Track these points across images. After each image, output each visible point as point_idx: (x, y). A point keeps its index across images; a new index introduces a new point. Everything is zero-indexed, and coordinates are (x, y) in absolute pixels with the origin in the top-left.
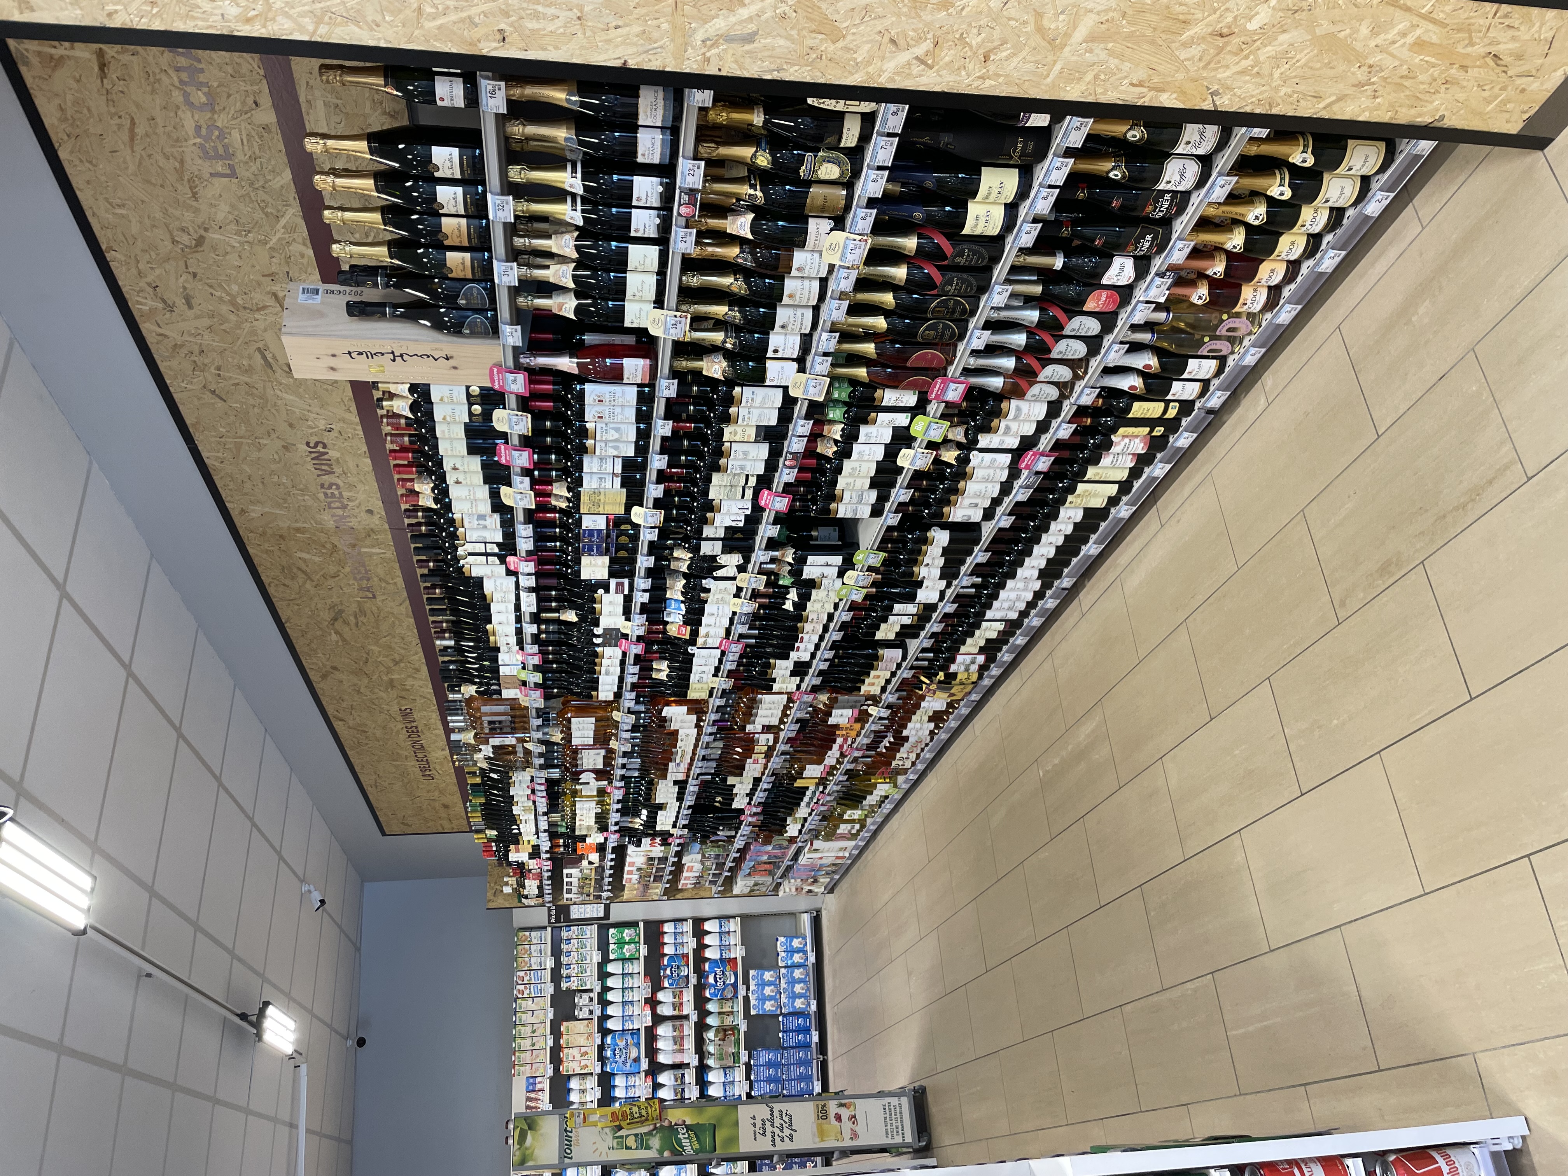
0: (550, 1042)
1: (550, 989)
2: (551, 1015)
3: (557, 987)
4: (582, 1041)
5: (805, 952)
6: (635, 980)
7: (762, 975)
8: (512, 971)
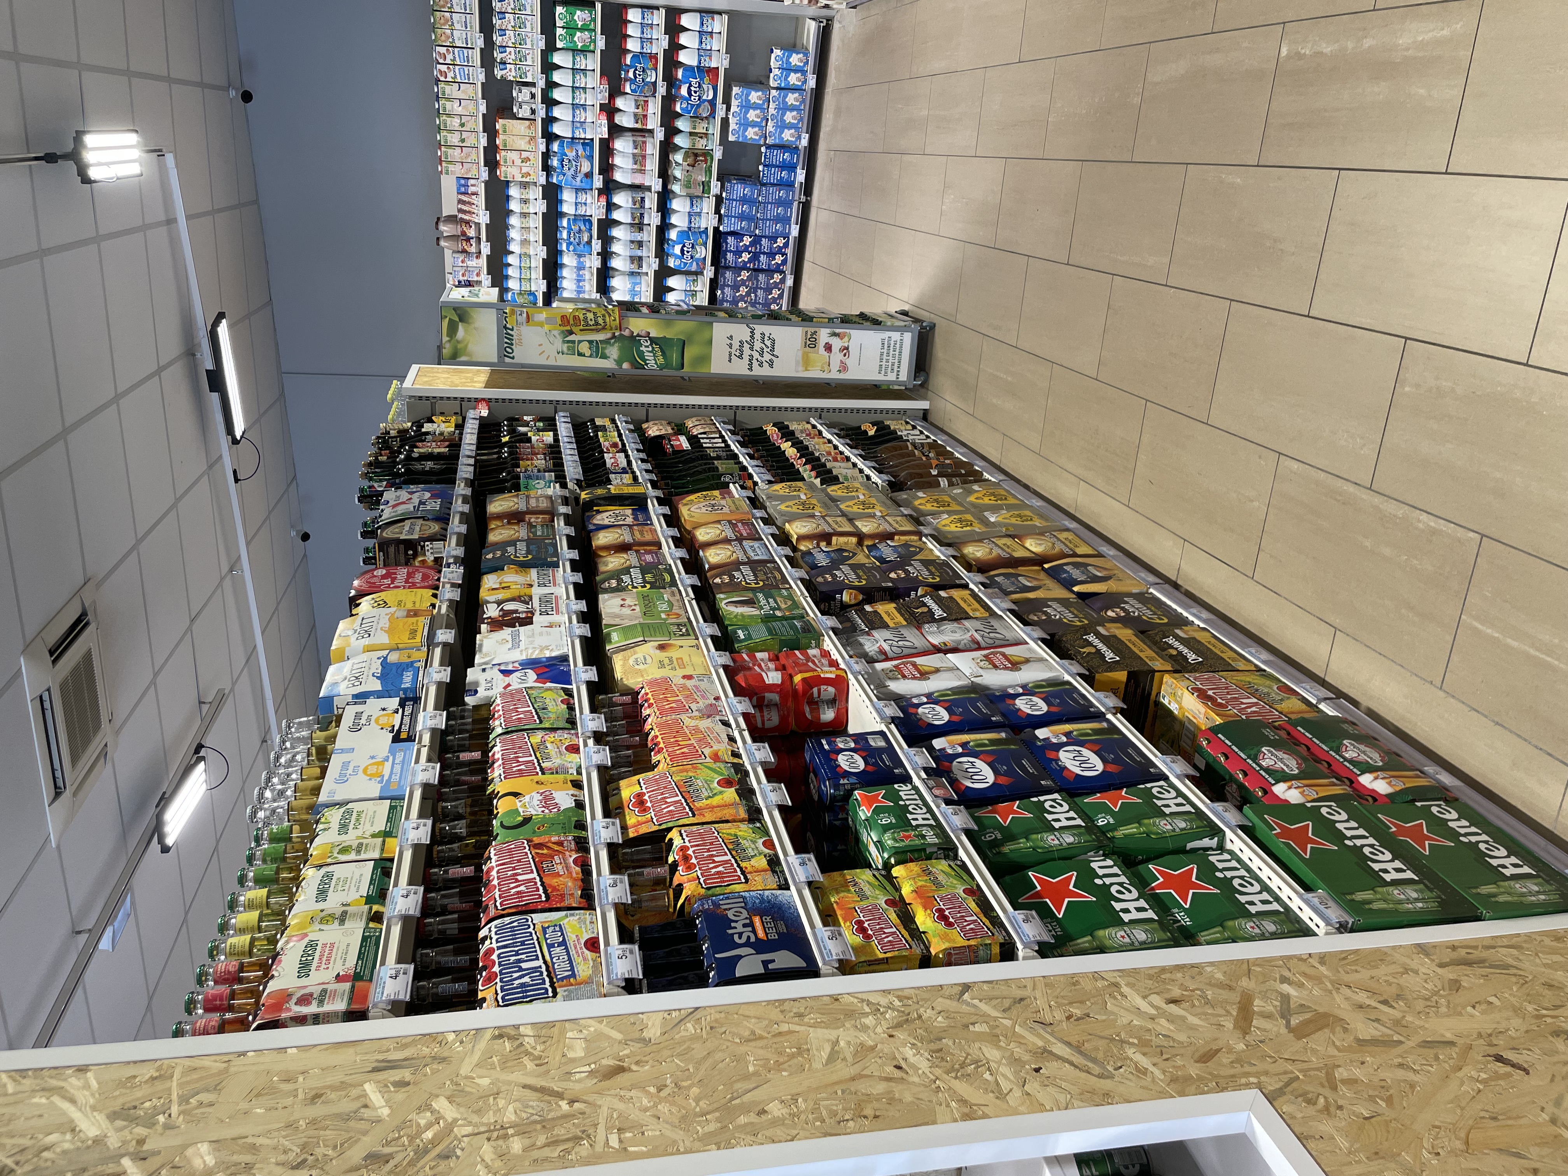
0: (483, 141)
1: (481, 77)
2: (483, 108)
3: (490, 74)
4: (522, 144)
5: (804, 72)
6: (589, 79)
7: (748, 95)
8: (433, 45)
